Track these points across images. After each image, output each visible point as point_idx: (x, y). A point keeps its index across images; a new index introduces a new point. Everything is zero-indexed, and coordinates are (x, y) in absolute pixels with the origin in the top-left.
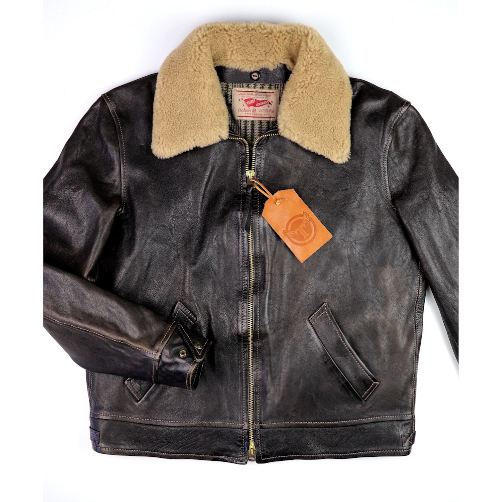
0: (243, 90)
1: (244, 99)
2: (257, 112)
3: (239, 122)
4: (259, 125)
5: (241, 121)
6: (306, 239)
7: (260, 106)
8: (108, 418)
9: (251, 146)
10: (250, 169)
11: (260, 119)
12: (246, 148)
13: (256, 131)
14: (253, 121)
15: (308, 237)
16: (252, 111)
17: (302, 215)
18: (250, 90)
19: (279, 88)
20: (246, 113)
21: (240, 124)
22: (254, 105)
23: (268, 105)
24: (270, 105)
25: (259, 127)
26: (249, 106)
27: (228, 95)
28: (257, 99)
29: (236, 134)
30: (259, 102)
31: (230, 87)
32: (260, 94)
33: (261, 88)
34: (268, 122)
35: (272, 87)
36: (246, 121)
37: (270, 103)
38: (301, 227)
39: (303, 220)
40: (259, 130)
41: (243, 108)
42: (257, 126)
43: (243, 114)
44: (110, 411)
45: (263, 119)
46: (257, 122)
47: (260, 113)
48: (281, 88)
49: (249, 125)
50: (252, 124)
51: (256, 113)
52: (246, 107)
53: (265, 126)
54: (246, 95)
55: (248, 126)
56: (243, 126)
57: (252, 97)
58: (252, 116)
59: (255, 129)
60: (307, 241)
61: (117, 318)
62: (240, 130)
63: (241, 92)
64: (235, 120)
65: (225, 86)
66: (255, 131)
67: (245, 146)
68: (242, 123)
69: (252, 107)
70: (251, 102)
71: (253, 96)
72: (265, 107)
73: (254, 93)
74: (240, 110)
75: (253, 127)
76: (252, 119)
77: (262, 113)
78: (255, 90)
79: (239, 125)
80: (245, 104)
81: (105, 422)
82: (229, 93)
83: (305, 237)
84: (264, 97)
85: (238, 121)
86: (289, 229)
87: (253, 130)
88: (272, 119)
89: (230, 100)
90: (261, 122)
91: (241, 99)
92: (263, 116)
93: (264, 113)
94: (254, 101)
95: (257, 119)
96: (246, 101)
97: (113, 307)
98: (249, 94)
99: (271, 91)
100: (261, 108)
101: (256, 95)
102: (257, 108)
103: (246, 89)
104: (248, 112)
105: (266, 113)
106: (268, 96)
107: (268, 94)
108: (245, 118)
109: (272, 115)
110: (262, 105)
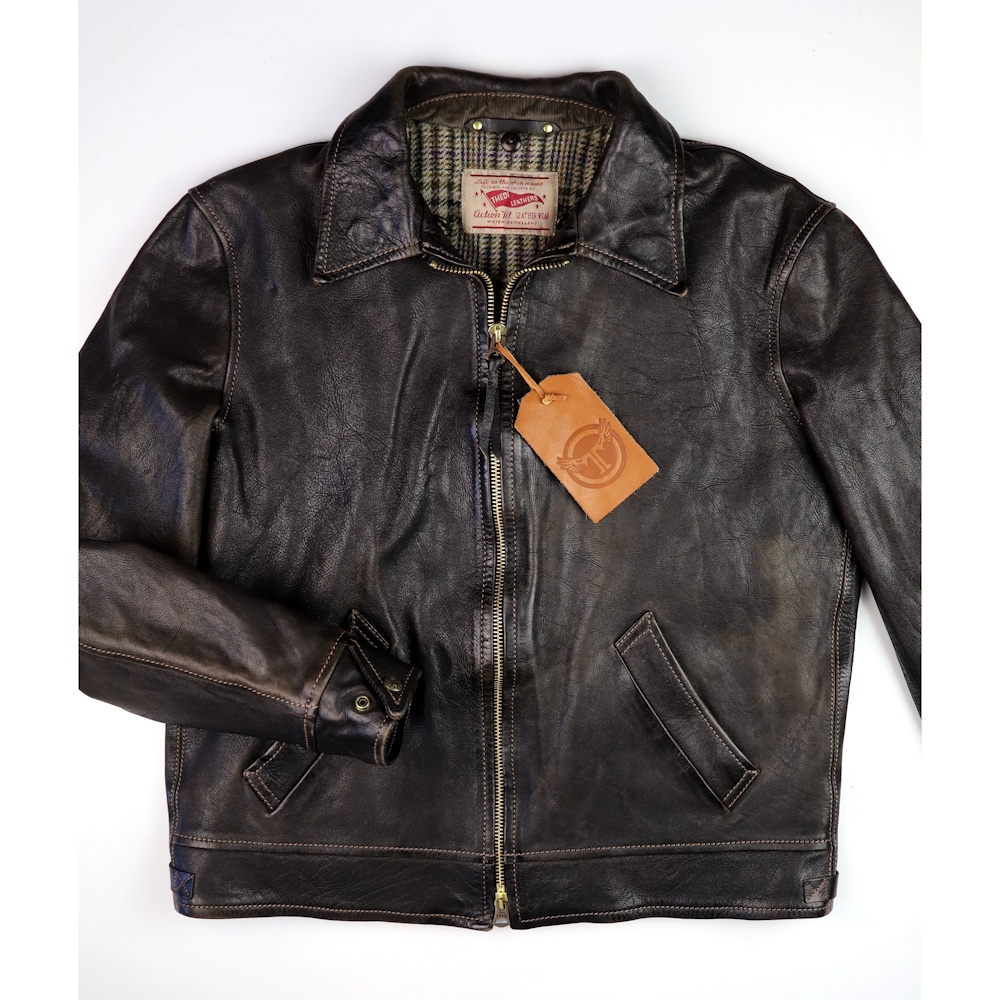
0: (485, 172)
1: (487, 191)
2: (513, 218)
3: (476, 239)
4: (516, 244)
5: (478, 237)
6: (605, 474)
7: (519, 206)
8: (211, 846)
9: (499, 287)
10: (497, 320)
11: (519, 232)
12: (488, 292)
13: (511, 258)
14: (503, 237)
15: (608, 472)
16: (502, 215)
17: (595, 426)
18: (498, 173)
19: (559, 170)
20: (490, 219)
21: (478, 242)
22: (507, 203)
23: (535, 203)
25: (516, 249)
26: (497, 205)
27: (453, 183)
29: (467, 263)
30: (517, 197)
31: (457, 169)
32: (518, 180)
33: (521, 168)
35: (545, 166)
36: (489, 237)
37: (540, 200)
38: (594, 450)
39: (598, 436)
40: (516, 255)
41: (483, 210)
42: (512, 247)
43: (484, 222)
44: (214, 832)
45: (526, 232)
46: (513, 237)
47: (519, 220)
48: (562, 169)
49: (496, 244)
50: (501, 243)
51: (510, 220)
52: (490, 208)
53: (529, 247)
54: (490, 184)
55: (494, 246)
56: (483, 246)
57: (502, 187)
58: (502, 225)
59: (508, 252)
60: (606, 479)
61: (221, 634)
62: (475, 255)
63: (480, 178)
64: (465, 234)
65: (447, 167)
66: (509, 258)
67: (486, 288)
68: (482, 241)
69: (502, 209)
70: (500, 198)
72: (531, 208)
73: (507, 179)
74: (477, 215)
75: (506, 249)
76: (502, 232)
77: (524, 220)
78: (508, 173)
79: (476, 244)
80: (487, 202)
81: (205, 855)
82: (456, 180)
83: (603, 471)
84: (529, 187)
85: (473, 237)
86: (570, 455)
87: (503, 254)
88: (543, 233)
89: (456, 194)
90: (520, 238)
91: (479, 192)
92: (524, 226)
94: (506, 196)
95: (514, 232)
96: (490, 195)
97: (213, 613)
98: (496, 182)
99: (542, 174)
100: (521, 210)
101: (512, 183)
102: (513, 210)
103: (492, 172)
104: (494, 219)
105: (532, 221)
106: (536, 185)
107: (536, 181)
108: (488, 231)
109: (544, 224)
110: (524, 204)
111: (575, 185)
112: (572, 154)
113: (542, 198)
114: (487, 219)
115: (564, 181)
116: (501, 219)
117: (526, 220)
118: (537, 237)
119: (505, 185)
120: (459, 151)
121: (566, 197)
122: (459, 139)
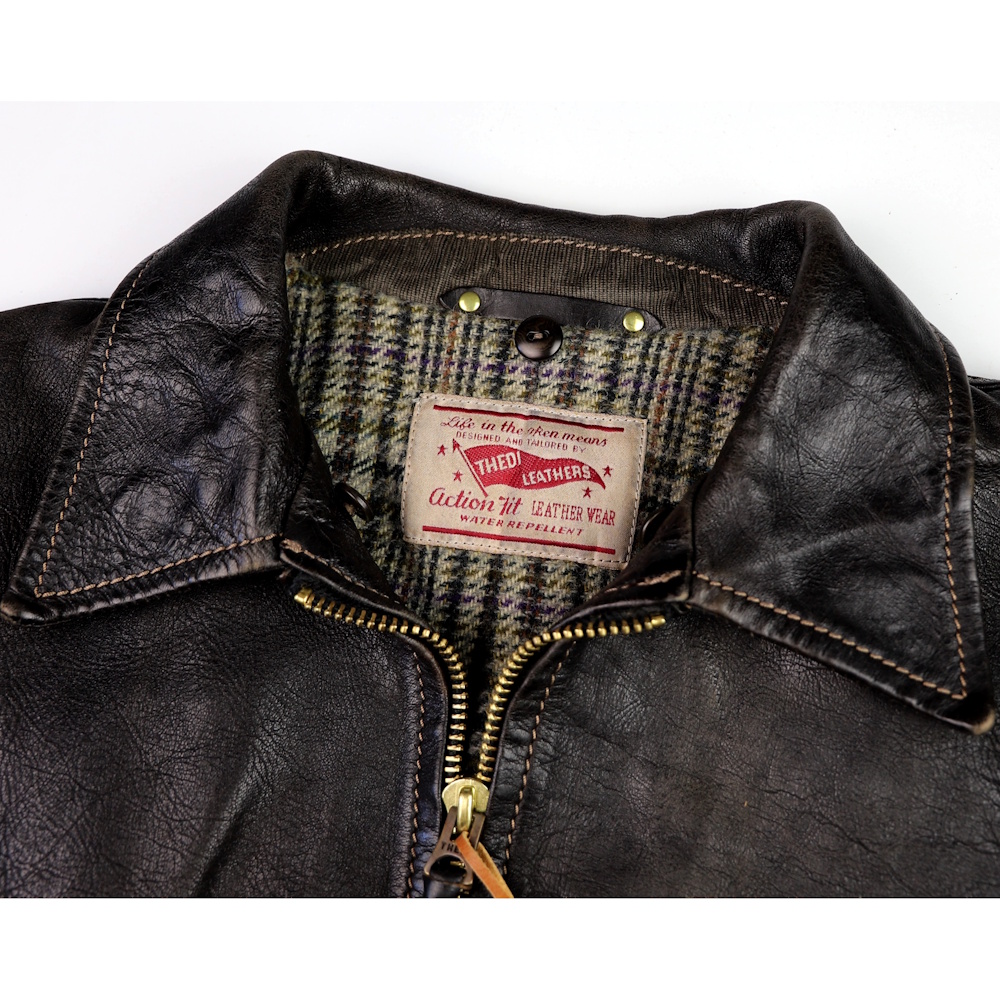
0: (470, 403)
1: (467, 444)
2: (524, 514)
3: (428, 558)
4: (526, 580)
5: (436, 554)
7: (541, 485)
9: (480, 682)
10: (468, 769)
11: (537, 551)
12: (452, 691)
13: (509, 613)
14: (497, 561)
16: (498, 506)
18: (501, 406)
19: (651, 415)
20: (468, 512)
21: (433, 566)
22: (514, 479)
23: (584, 485)
24: (594, 486)
25: (523, 592)
26: (487, 480)
27: (392, 423)
28: (534, 451)
29: (402, 607)
30: (540, 464)
31: (406, 391)
32: (548, 427)
33: (558, 401)
34: (579, 570)
35: (618, 404)
36: (463, 558)
37: (596, 478)
40: (522, 607)
41: (452, 489)
42: (514, 587)
43: (451, 518)
45: (553, 553)
46: (520, 563)
47: (537, 520)
48: (659, 412)
49: (478, 575)
50: (491, 576)
51: (516, 519)
52: (470, 486)
53: (557, 591)
54: (477, 429)
55: (471, 580)
56: (444, 578)
57: (505, 438)
58: (497, 530)
59: (503, 597)
62: (422, 598)
63: (453, 414)
64: (407, 547)
65: (383, 385)
66: (503, 611)
67: (449, 682)
68: (443, 564)
69: (500, 490)
70: (496, 464)
71: (517, 438)
72: (570, 493)
73: (520, 423)
74: (438, 499)
75: (496, 589)
76: (494, 547)
77: (550, 522)
78: (525, 409)
79: (426, 571)
80: (466, 470)
82: (400, 417)
84: (570, 443)
85: (423, 553)
87: (490, 602)
88: (597, 559)
89: (396, 448)
90: (538, 567)
91: (449, 446)
92: (550, 537)
93: (557, 525)
94: (512, 461)
95: (523, 549)
96: (473, 455)
98: (492, 427)
99: (608, 420)
100: (547, 495)
101: (531, 431)
102: (526, 495)
103: (486, 403)
104: (477, 513)
105: (570, 524)
106: (591, 441)
107: (592, 433)
108: (459, 542)
109: (602, 536)
110: (553, 483)
111: (687, 455)
112: (685, 381)
113: (601, 473)
114: (460, 511)
115: (660, 442)
116: (496, 515)
117: (556, 522)
118: (583, 566)
119: (515, 436)
120: (418, 352)
121: (665, 482)
122: (419, 327)
